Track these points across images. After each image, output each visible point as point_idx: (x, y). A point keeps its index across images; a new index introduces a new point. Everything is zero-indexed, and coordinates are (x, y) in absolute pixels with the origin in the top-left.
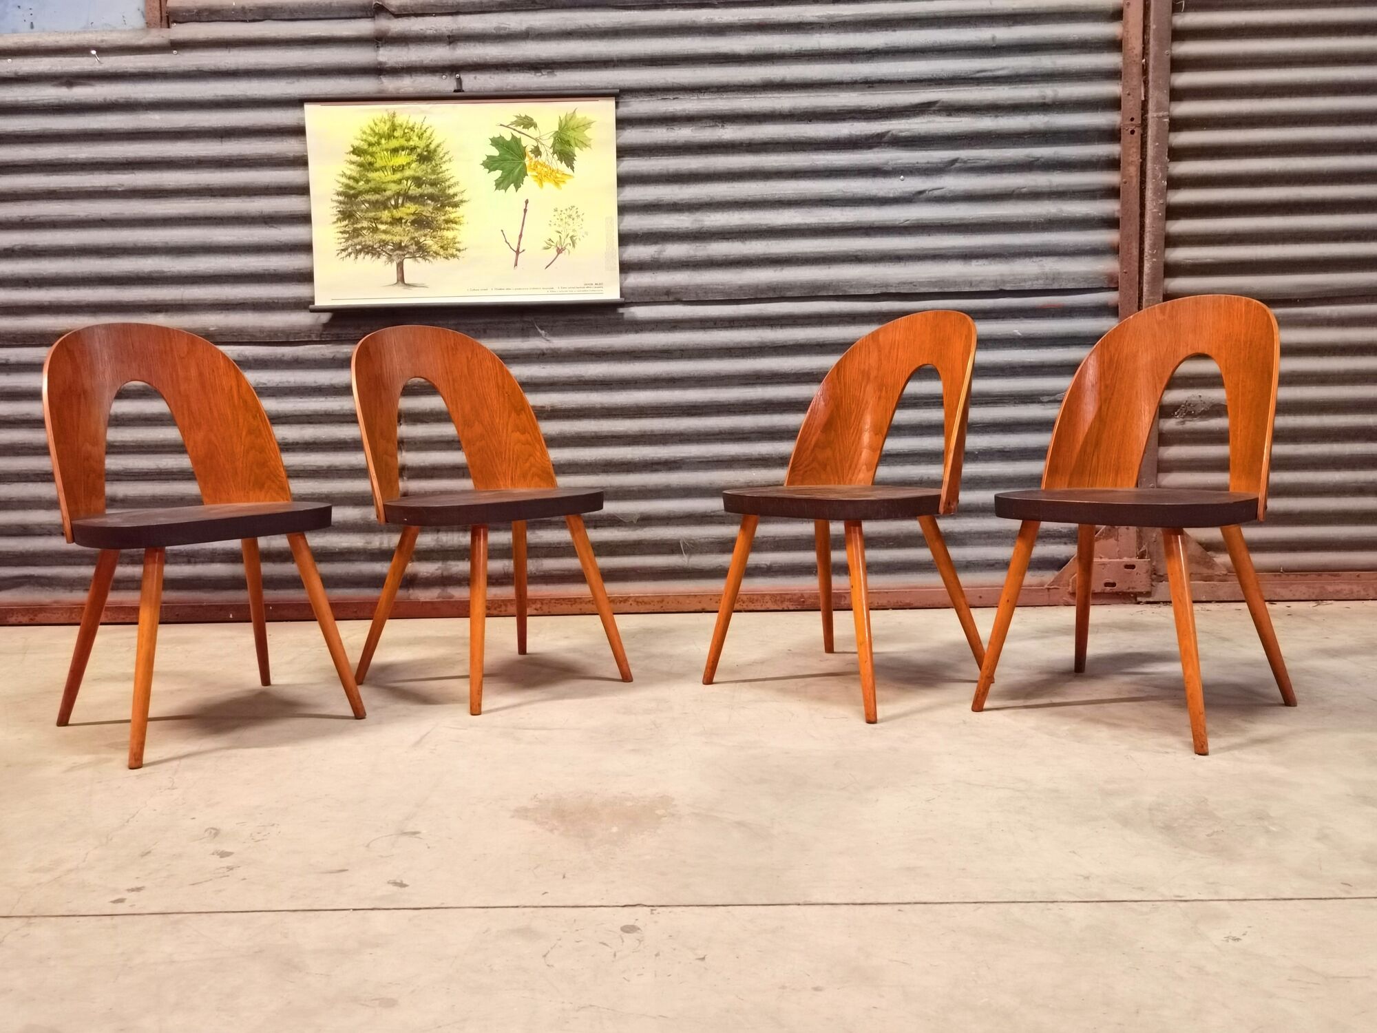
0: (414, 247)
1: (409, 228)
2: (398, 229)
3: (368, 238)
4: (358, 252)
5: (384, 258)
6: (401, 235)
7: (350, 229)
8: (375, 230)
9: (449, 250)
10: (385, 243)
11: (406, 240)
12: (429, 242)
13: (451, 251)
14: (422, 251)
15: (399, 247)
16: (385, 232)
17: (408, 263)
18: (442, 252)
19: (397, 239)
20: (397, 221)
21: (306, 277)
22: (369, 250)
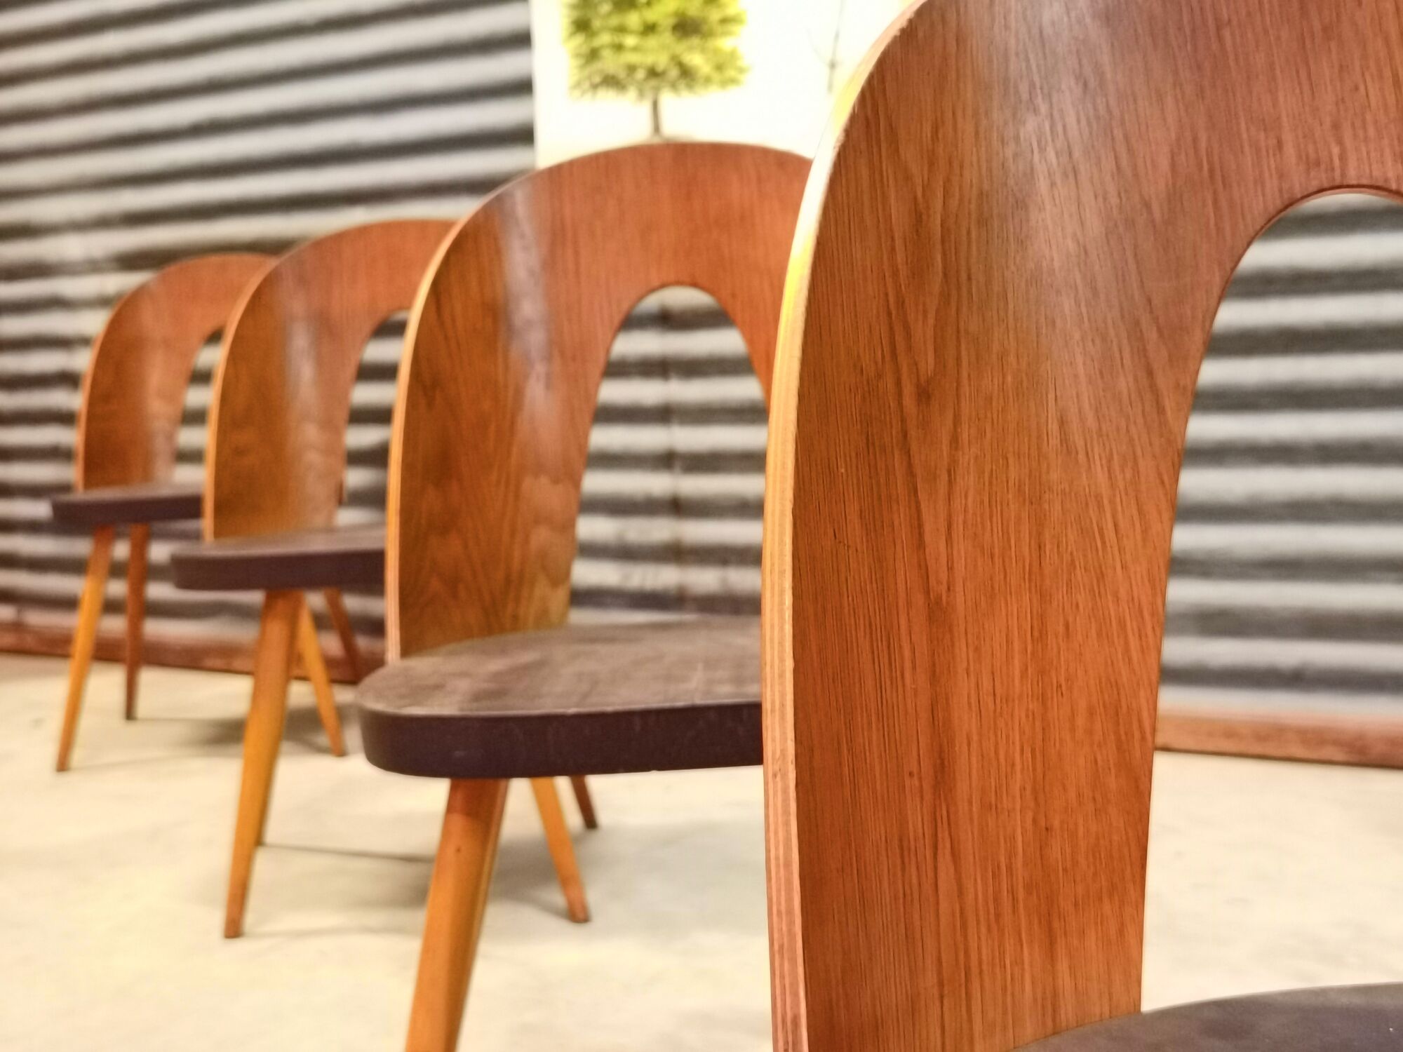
0: (674, 73)
1: (667, 37)
2: (652, 42)
3: (610, 63)
4: (595, 87)
5: (632, 93)
6: (657, 52)
7: (585, 49)
8: (619, 48)
9: (725, 69)
10: (632, 69)
11: (662, 61)
12: (696, 59)
13: (731, 73)
14: (686, 74)
15: (653, 73)
16: (635, 49)
17: (668, 99)
18: (716, 76)
19: (649, 59)
20: (649, 29)
21: (523, 136)
22: (611, 82)
